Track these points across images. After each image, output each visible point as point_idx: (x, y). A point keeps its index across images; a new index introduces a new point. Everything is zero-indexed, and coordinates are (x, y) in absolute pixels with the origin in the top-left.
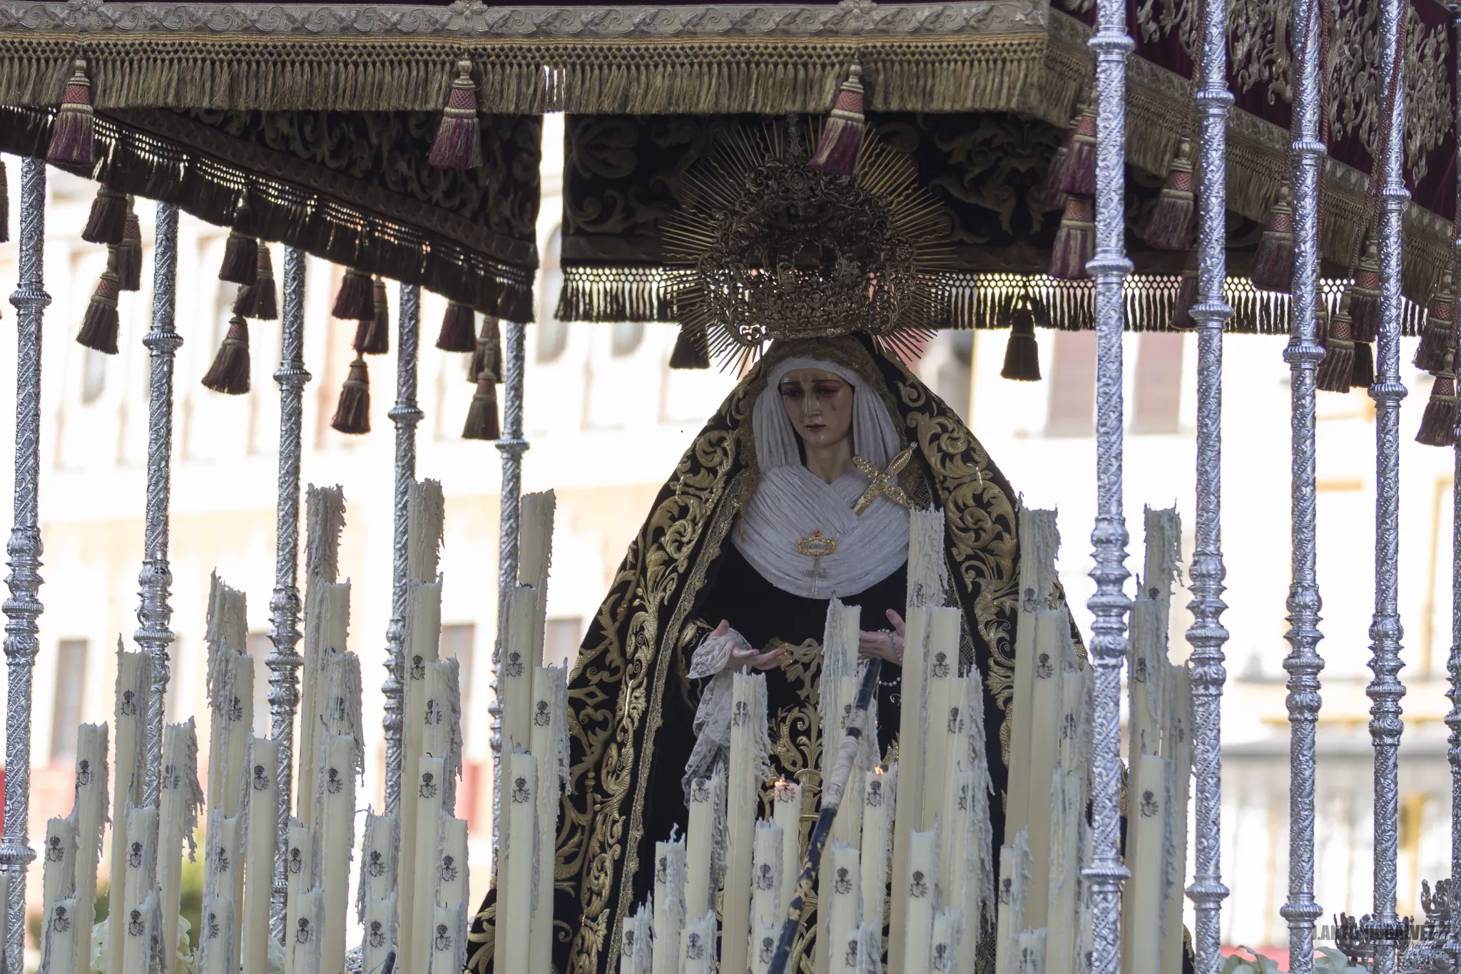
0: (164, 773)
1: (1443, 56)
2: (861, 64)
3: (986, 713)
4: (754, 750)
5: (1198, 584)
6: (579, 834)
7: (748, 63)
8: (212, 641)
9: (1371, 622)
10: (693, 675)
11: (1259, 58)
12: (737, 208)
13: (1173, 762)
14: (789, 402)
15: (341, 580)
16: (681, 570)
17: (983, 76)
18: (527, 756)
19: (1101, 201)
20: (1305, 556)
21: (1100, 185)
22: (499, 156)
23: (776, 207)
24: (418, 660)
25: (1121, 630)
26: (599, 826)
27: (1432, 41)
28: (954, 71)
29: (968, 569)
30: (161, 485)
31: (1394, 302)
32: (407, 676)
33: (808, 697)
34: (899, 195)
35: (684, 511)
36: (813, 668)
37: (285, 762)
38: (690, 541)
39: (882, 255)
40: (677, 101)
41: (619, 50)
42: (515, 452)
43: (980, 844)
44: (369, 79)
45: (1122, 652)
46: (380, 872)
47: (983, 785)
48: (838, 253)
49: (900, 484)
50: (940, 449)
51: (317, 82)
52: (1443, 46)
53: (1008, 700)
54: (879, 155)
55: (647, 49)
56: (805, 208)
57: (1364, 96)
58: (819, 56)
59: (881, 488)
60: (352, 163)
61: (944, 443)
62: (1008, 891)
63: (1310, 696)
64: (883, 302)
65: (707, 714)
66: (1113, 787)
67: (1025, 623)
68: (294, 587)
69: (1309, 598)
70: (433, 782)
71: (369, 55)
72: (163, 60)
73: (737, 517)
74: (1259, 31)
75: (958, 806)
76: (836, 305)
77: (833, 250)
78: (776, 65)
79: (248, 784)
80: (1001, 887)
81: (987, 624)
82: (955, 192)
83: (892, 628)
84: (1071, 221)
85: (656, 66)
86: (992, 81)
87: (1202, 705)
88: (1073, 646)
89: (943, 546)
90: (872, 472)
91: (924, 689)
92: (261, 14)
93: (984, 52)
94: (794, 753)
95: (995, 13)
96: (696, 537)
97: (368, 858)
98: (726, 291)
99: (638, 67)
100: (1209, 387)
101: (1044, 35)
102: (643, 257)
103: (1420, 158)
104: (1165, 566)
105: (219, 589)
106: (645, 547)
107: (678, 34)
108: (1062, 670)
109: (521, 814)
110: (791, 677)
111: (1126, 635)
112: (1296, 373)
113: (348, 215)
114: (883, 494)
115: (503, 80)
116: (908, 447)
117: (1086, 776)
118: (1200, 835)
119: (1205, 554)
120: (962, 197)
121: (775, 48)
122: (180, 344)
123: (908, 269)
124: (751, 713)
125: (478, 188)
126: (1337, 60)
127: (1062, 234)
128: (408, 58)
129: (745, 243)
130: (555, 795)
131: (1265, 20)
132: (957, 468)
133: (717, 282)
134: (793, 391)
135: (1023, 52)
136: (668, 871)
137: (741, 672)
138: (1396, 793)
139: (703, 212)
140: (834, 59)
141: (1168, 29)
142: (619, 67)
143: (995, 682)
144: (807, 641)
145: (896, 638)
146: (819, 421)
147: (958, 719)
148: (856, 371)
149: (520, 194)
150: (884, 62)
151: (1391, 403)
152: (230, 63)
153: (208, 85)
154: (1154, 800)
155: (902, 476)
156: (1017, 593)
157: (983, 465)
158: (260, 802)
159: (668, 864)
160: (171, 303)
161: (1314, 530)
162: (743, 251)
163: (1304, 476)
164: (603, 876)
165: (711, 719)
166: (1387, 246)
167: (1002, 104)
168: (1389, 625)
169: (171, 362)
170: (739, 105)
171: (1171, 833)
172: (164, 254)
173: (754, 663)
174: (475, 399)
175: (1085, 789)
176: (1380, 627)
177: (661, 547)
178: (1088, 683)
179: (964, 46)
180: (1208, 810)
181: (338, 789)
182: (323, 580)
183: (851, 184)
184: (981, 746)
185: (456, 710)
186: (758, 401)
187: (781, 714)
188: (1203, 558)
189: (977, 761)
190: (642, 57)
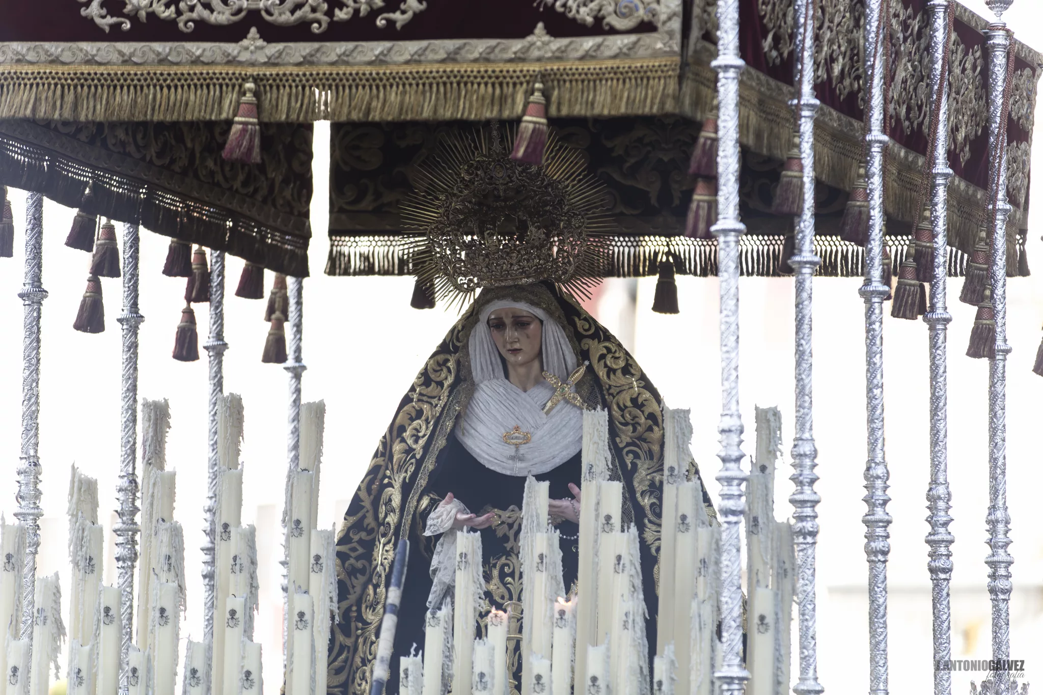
0: (36, 614)
1: (979, 69)
2: (542, 82)
3: (642, 558)
4: (472, 588)
5: (797, 461)
6: (345, 653)
7: (459, 84)
8: (72, 515)
9: (928, 488)
10: (427, 533)
11: (850, 74)
12: (455, 192)
13: (780, 593)
14: (495, 333)
15: (168, 468)
16: (418, 456)
17: (633, 89)
18: (306, 595)
19: (722, 181)
20: (876, 440)
21: (721, 169)
22: (282, 156)
23: (484, 190)
24: (226, 526)
25: (740, 496)
26: (360, 646)
27: (970, 58)
28: (611, 87)
29: (628, 453)
30: (33, 400)
31: (941, 252)
32: (218, 538)
33: (512, 548)
34: (574, 180)
35: (419, 413)
36: (516, 527)
37: (128, 604)
38: (424, 436)
39: (562, 224)
40: (407, 111)
41: (364, 74)
42: (297, 373)
43: (639, 656)
44: (179, 97)
45: (741, 512)
46: (197, 684)
47: (641, 611)
48: (529, 223)
49: (577, 392)
50: (606, 366)
51: (139, 100)
52: (978, 61)
53: (658, 549)
54: (559, 150)
55: (384, 74)
56: (505, 191)
57: (924, 100)
58: (511, 77)
59: (563, 394)
60: (173, 161)
61: (609, 361)
62: (660, 689)
63: (882, 544)
64: (563, 258)
65: (439, 562)
66: (737, 611)
67: (669, 492)
68: (133, 474)
69: (880, 471)
70: (237, 616)
71: (179, 80)
72: (25, 85)
73: (458, 417)
74: (848, 54)
75: (622, 627)
76: (528, 261)
77: (525, 221)
78: (479, 84)
79: (99, 620)
80: (656, 687)
81: (643, 493)
82: (616, 176)
83: (573, 497)
84: (700, 196)
85: (391, 86)
86: (640, 93)
87: (802, 550)
88: (705, 509)
89: (607, 436)
90: (556, 383)
91: (596, 541)
92: (98, 50)
93: (633, 72)
94: (502, 590)
95: (641, 43)
96: (429, 433)
97: (188, 674)
98: (448, 252)
99: (378, 87)
100: (803, 317)
101: (677, 59)
102: (388, 227)
103: (965, 146)
104: (771, 448)
105: (77, 475)
106: (391, 440)
107: (407, 62)
108: (697, 526)
109: (302, 638)
110: (500, 534)
111: (743, 499)
112: (868, 305)
113: (171, 199)
114: (565, 399)
115: (278, 98)
116: (582, 364)
117: (715, 604)
118: (803, 647)
119: (802, 440)
120: (623, 181)
121: (479, 72)
122: (46, 297)
123: (580, 234)
124: (470, 561)
125: (267, 179)
126: (904, 74)
127: (694, 206)
128: (206, 82)
129: (461, 217)
130: (327, 623)
131: (852, 46)
132: (619, 379)
133: (440, 246)
134: (497, 325)
135: (662, 71)
136: (410, 678)
137: (462, 531)
138: (949, 615)
139: (430, 195)
140: (522, 79)
141: (785, 55)
142: (364, 87)
143: (649, 536)
144: (511, 507)
145: (576, 504)
146: (517, 346)
147: (622, 563)
148: (544, 309)
149: (298, 183)
150: (559, 81)
151: (940, 327)
152: (75, 87)
153: (58, 103)
154: (766, 621)
155: (579, 386)
156: (662, 470)
157: (637, 377)
158: (108, 634)
159: (410, 673)
160: (39, 266)
161: (883, 421)
162: (460, 222)
163: (875, 382)
164: (364, 683)
165: (442, 566)
166: (936, 211)
167: (647, 110)
168: (941, 491)
169: (39, 309)
170: (452, 114)
171: (779, 645)
172: (32, 229)
173: (472, 524)
174: (270, 334)
175: (715, 613)
176: (934, 492)
177: (403, 440)
178: (716, 535)
179: (618, 68)
180: (808, 628)
181: (166, 623)
182: (155, 469)
183: (538, 173)
184: (638, 582)
185: (253, 562)
186: (472, 333)
187: (492, 561)
188: (800, 442)
189: (635, 594)
190: (381, 80)
